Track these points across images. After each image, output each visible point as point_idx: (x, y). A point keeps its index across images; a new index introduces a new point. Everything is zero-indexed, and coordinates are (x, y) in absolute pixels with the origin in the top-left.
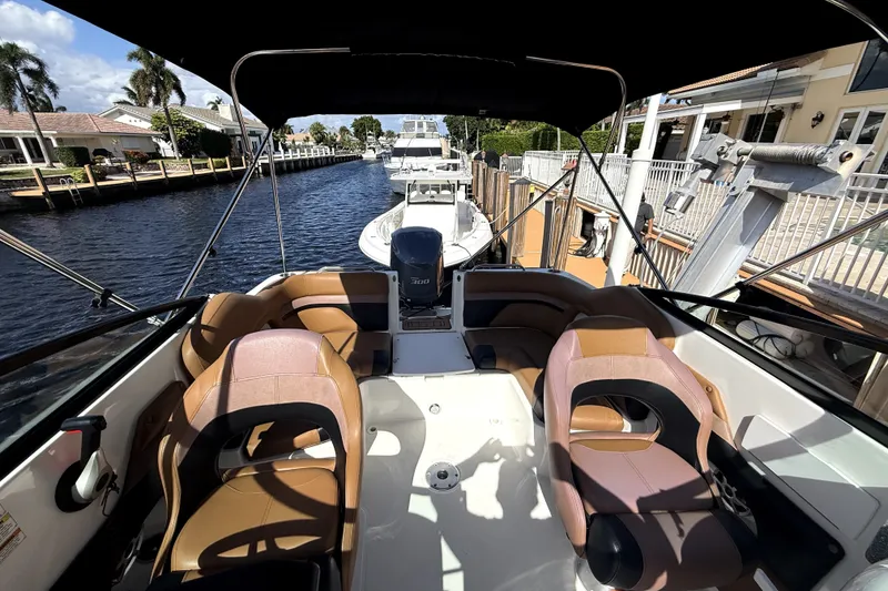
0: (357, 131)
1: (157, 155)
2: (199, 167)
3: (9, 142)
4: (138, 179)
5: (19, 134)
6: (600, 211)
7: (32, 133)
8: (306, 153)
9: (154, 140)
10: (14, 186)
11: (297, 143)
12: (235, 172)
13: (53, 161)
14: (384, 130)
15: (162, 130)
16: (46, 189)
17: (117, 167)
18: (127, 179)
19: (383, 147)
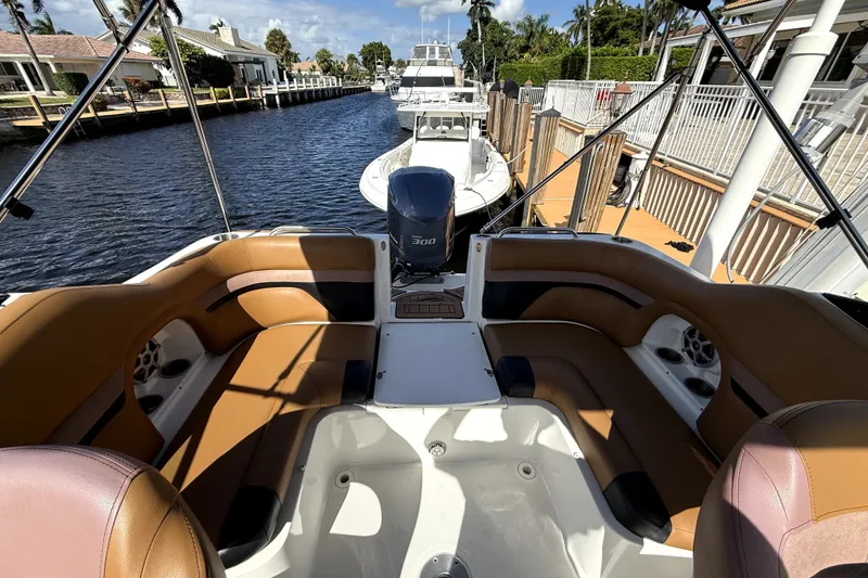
0: (365, 59)
1: (158, 84)
2: (201, 97)
3: (9, 68)
4: (140, 109)
5: (19, 57)
6: (639, 152)
7: (27, 56)
8: (311, 84)
9: (155, 66)
10: (15, 115)
11: (303, 73)
12: (238, 103)
13: (53, 88)
14: (395, 59)
15: (162, 55)
16: (46, 118)
17: (119, 96)
18: (128, 110)
19: (393, 78)
